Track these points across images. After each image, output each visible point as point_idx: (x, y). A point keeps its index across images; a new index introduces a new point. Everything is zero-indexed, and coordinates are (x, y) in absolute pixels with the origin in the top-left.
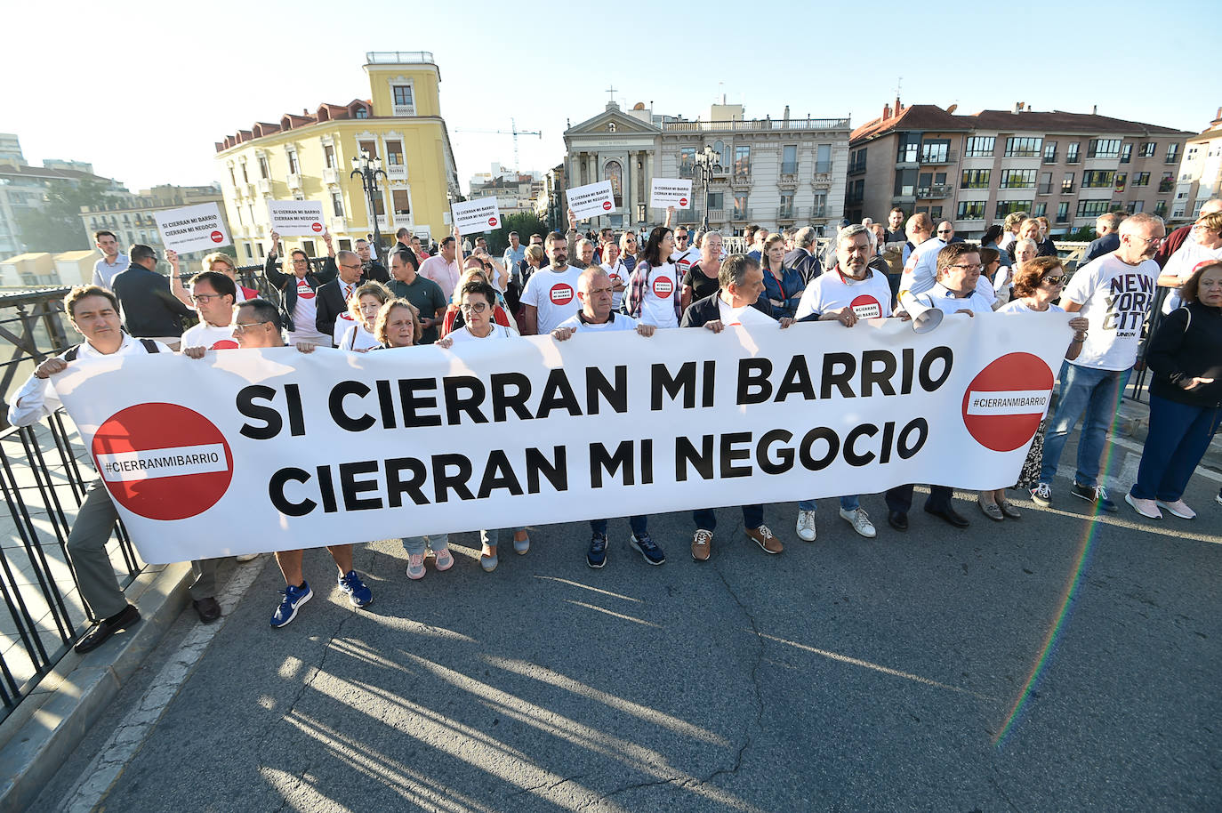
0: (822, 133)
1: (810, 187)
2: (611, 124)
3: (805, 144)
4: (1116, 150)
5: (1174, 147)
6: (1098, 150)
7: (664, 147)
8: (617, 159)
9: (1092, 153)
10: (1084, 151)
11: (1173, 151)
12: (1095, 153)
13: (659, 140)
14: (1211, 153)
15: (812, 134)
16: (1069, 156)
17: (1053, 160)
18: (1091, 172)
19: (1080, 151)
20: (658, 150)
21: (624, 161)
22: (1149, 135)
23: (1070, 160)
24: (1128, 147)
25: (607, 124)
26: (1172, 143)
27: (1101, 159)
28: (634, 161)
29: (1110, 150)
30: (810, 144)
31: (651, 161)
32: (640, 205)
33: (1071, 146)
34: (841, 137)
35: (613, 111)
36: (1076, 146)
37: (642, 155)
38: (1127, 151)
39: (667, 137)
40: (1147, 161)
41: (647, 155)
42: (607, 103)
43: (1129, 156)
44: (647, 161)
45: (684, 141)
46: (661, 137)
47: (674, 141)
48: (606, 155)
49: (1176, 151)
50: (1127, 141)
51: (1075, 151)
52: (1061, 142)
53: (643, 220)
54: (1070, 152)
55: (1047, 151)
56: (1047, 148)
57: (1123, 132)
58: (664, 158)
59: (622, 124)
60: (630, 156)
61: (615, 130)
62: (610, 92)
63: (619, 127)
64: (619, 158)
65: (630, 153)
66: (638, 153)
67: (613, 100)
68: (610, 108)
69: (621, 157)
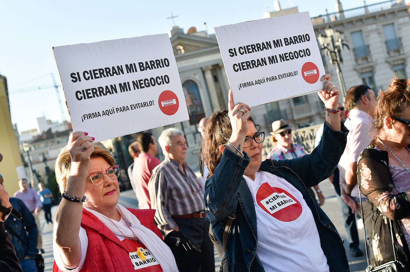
0: (383, 14)
1: (387, 65)
3: (369, 28)
8: (191, 76)
15: (374, 17)
21: (198, 78)
28: (209, 76)
30: (374, 27)
34: (401, 14)
35: (178, 36)
37: (216, 69)
41: (220, 68)
42: (171, 29)
59: (189, 45)
60: (204, 72)
61: (183, 51)
62: (171, 19)
63: (187, 47)
64: (193, 76)
65: (204, 69)
66: (211, 68)
67: (176, 25)
68: (174, 32)
69: (195, 75)
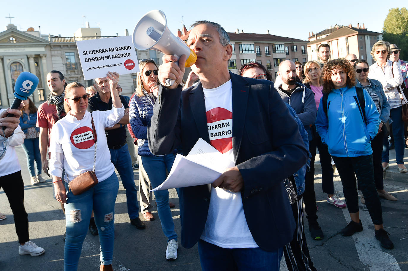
2: (11, 39)
4: (283, 49)
5: (303, 47)
6: (277, 49)
7: (53, 52)
8: (18, 59)
9: (274, 51)
10: (271, 50)
11: (303, 49)
12: (276, 50)
13: (49, 48)
14: (312, 51)
16: (266, 52)
17: (260, 54)
18: (276, 59)
19: (270, 50)
20: (48, 53)
21: (24, 61)
22: (293, 42)
23: (267, 54)
24: (287, 48)
25: (9, 38)
26: (302, 46)
27: (278, 53)
28: (32, 61)
29: (281, 49)
31: (44, 61)
32: (40, 90)
33: (265, 48)
35: (12, 30)
36: (267, 48)
37: (37, 58)
38: (287, 50)
39: (54, 46)
40: (296, 53)
41: (41, 57)
42: (8, 25)
43: (288, 51)
44: (41, 60)
45: (66, 48)
46: (50, 46)
47: (59, 49)
48: (10, 58)
49: (304, 49)
50: (286, 45)
51: (267, 50)
52: (261, 46)
53: (43, 99)
54: (266, 50)
55: (257, 50)
56: (256, 49)
57: (283, 41)
58: (53, 58)
59: (20, 38)
60: (28, 58)
61: (15, 42)
62: (9, 18)
63: (18, 40)
64: (20, 60)
65: (28, 56)
66: (34, 56)
67: (12, 23)
68: (9, 28)
69: (21, 59)
